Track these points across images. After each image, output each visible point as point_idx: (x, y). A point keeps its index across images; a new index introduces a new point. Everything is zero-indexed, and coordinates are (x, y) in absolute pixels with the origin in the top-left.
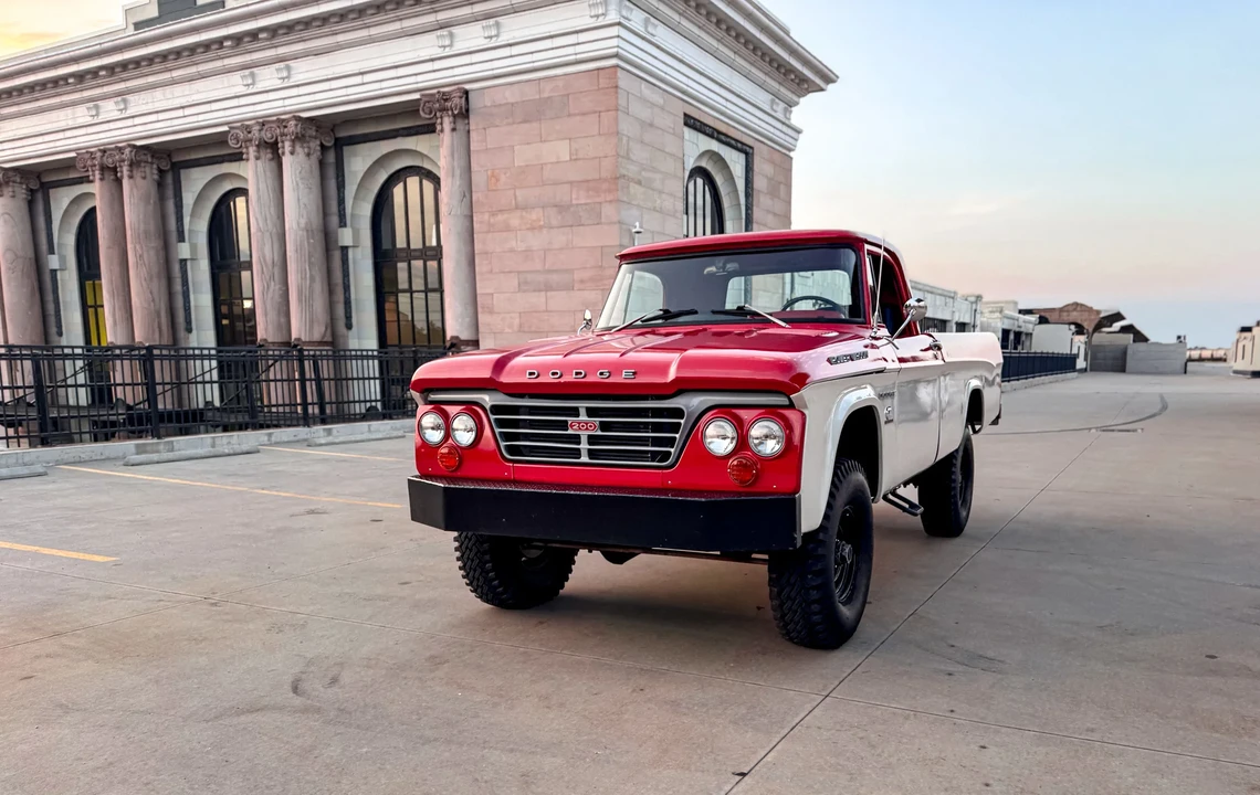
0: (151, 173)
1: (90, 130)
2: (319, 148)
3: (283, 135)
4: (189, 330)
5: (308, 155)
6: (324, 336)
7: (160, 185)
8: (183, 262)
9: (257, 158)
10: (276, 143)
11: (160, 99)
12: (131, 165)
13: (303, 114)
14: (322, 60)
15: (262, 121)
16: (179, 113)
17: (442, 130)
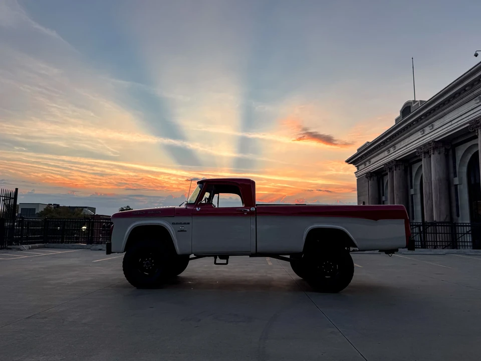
0: (402, 167)
1: (388, 157)
2: (444, 150)
3: (430, 148)
5: (439, 153)
6: (446, 219)
7: (406, 171)
8: (412, 195)
9: (424, 158)
10: (429, 151)
11: (403, 144)
12: (395, 166)
13: (436, 140)
14: (442, 120)
15: (424, 145)
16: (405, 148)
17: (478, 134)
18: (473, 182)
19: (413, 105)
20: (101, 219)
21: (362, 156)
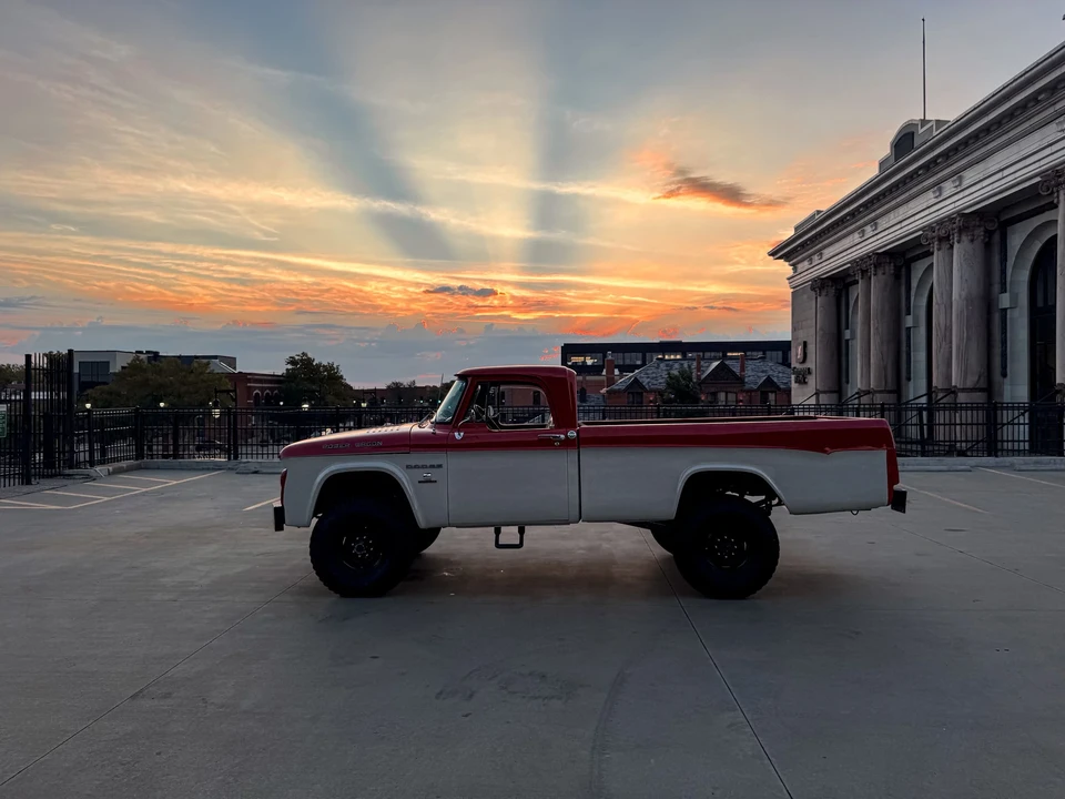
0: (890, 269)
1: (859, 247)
2: (982, 233)
3: (953, 229)
4: (909, 379)
5: (972, 241)
6: (978, 382)
7: (897, 276)
8: (908, 329)
9: (939, 249)
10: (949, 236)
11: (893, 218)
12: (875, 267)
13: (967, 211)
14: (981, 166)
15: (940, 222)
16: (898, 226)
17: (1058, 202)
18: (1040, 303)
19: (921, 131)
20: (249, 381)
21: (805, 243)
